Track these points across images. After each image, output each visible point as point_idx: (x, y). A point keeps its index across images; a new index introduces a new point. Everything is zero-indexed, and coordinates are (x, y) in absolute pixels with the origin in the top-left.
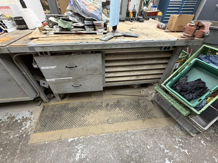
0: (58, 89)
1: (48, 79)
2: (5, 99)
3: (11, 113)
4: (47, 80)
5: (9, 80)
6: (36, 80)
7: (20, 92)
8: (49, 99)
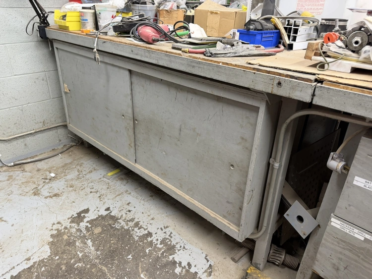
0: (342, 268)
1: (339, 222)
2: (187, 197)
3: (174, 233)
4: (335, 223)
5: (232, 165)
6: (282, 196)
7: (228, 202)
8: (268, 261)
